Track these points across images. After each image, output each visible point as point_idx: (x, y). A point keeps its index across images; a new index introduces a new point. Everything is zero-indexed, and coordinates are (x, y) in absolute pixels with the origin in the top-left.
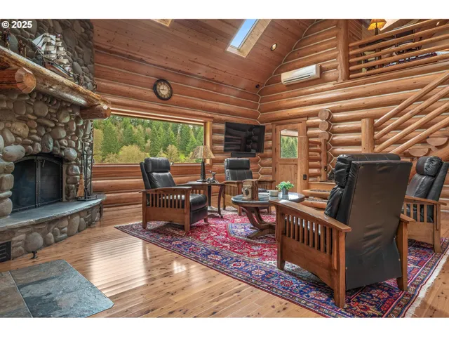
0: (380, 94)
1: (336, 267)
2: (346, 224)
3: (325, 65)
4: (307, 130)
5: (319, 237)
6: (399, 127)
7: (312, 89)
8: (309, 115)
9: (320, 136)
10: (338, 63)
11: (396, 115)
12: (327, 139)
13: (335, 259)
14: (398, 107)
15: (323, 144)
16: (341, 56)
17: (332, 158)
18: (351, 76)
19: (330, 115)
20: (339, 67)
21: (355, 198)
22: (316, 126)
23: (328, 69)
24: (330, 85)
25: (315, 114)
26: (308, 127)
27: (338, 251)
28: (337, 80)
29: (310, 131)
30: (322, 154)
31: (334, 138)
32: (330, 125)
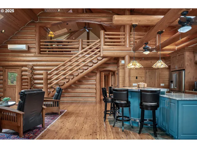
0: (51, 62)
1: (19, 126)
2: (23, 112)
3: (30, 46)
4: (22, 72)
5: (15, 117)
6: (57, 74)
7: (24, 55)
8: (23, 66)
9: (28, 75)
10: (36, 46)
11: (56, 70)
12: (31, 77)
13: (19, 123)
14: (57, 67)
15: (29, 79)
16: (37, 44)
17: (33, 85)
18: (41, 53)
19: (32, 67)
20: (36, 48)
21: (26, 104)
22: (26, 71)
23: (31, 48)
24: (32, 55)
25: (26, 66)
26: (22, 71)
27: (20, 121)
28: (35, 53)
29: (23, 73)
30: (29, 83)
31: (35, 77)
32: (32, 71)
